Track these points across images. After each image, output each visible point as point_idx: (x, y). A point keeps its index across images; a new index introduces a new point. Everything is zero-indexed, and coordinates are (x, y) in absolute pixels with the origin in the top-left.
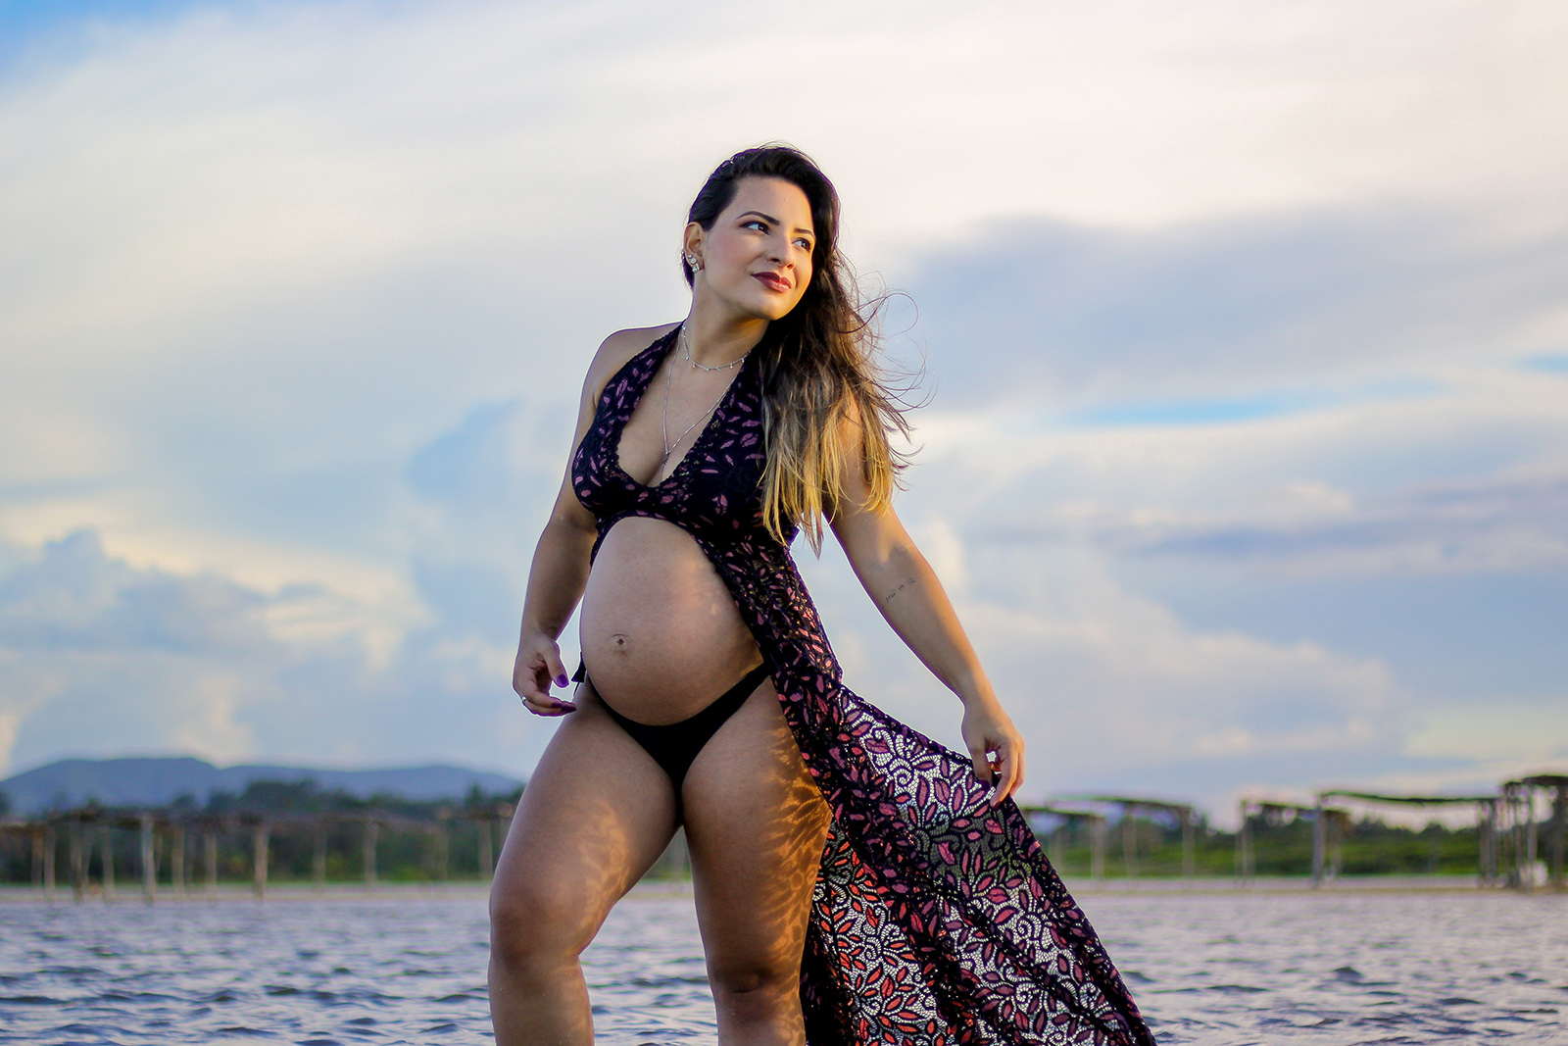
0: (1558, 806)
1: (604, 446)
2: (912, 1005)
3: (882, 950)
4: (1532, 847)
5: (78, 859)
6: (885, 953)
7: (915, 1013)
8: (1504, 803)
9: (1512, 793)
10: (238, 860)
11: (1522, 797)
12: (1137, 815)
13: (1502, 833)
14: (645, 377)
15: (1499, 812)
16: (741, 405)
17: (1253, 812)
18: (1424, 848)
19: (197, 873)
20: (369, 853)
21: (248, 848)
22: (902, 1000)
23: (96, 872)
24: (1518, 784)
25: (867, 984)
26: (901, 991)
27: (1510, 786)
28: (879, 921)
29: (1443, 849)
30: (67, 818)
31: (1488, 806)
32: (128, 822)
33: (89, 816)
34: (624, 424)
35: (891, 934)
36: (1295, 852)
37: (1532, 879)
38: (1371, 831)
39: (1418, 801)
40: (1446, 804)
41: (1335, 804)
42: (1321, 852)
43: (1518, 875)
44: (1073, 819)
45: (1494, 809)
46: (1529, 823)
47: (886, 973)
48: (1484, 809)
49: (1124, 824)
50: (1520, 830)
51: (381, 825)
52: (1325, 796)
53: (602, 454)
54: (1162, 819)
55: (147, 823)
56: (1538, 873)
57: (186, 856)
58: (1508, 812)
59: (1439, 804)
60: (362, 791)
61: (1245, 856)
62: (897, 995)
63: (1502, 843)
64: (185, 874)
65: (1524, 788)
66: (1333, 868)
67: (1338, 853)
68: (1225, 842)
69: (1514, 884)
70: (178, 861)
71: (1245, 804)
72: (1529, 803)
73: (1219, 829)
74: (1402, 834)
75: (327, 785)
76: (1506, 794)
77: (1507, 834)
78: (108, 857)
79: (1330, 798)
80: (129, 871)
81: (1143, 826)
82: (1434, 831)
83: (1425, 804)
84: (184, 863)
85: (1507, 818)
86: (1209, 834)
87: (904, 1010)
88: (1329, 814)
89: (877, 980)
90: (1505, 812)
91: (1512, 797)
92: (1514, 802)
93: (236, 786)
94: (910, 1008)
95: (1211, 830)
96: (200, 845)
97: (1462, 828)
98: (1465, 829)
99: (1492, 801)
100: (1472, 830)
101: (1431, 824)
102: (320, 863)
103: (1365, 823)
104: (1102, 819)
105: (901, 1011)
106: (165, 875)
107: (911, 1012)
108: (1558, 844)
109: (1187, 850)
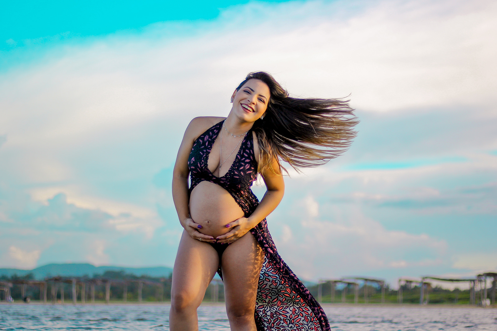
0: (494, 283)
1: (203, 160)
2: (286, 309)
3: (278, 293)
4: (486, 295)
5: (54, 292)
6: (279, 293)
7: (287, 312)
8: (477, 281)
9: (480, 278)
10: (101, 294)
11: (483, 279)
12: (369, 284)
13: (477, 292)
14: (215, 137)
15: (476, 284)
16: (245, 154)
17: (403, 283)
18: (454, 296)
19: (89, 298)
20: (140, 292)
21: (104, 290)
22: (283, 307)
23: (59, 297)
24: (482, 275)
25: (272, 303)
26: (283, 305)
27: (479, 276)
28: (277, 284)
29: (459, 296)
30: (50, 280)
31: (473, 283)
32: (68, 281)
33: (57, 280)
34: (209, 153)
35: (281, 288)
36: (415, 296)
37: (486, 304)
38: (437, 290)
39: (452, 280)
40: (460, 281)
41: (427, 281)
42: (423, 296)
43: (481, 303)
44: (349, 284)
45: (474, 283)
46: (485, 289)
47: (279, 299)
48: (471, 283)
49: (365, 287)
50: (482, 291)
51: (144, 283)
52: (424, 278)
53: (203, 162)
54: (375, 285)
55: (74, 282)
56: (488, 302)
57: (86, 292)
58: (479, 284)
59: (458, 282)
60: (138, 274)
61: (400, 297)
62: (282, 306)
63: (477, 295)
64: (85, 298)
65: (483, 277)
66: (427, 301)
67: (428, 296)
68: (394, 293)
69: (480, 305)
70: (83, 293)
71: (400, 281)
72: (485, 281)
73: (392, 289)
74: (447, 291)
75: (128, 272)
76: (478, 278)
77: (478, 292)
78: (62, 292)
79: (426, 279)
80: (68, 297)
81: (370, 288)
82: (457, 291)
83: (454, 281)
84: (85, 294)
85: (479, 287)
86: (390, 290)
87: (283, 310)
88: (425, 283)
89: (276, 301)
90: (478, 284)
91: (480, 279)
92: (480, 281)
93: (101, 272)
94: (285, 310)
95: (390, 289)
96: (90, 289)
97: (465, 290)
98: (466, 290)
99: (474, 281)
100: (468, 290)
101: (456, 289)
102: (125, 295)
103: (436, 288)
104: (357, 285)
105: (283, 311)
106: (79, 298)
107: (286, 311)
108: (493, 295)
109: (383, 295)
